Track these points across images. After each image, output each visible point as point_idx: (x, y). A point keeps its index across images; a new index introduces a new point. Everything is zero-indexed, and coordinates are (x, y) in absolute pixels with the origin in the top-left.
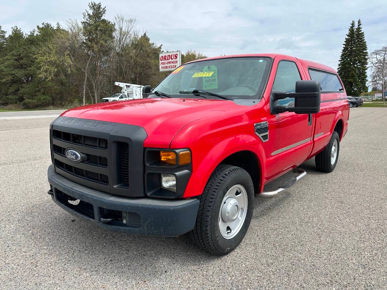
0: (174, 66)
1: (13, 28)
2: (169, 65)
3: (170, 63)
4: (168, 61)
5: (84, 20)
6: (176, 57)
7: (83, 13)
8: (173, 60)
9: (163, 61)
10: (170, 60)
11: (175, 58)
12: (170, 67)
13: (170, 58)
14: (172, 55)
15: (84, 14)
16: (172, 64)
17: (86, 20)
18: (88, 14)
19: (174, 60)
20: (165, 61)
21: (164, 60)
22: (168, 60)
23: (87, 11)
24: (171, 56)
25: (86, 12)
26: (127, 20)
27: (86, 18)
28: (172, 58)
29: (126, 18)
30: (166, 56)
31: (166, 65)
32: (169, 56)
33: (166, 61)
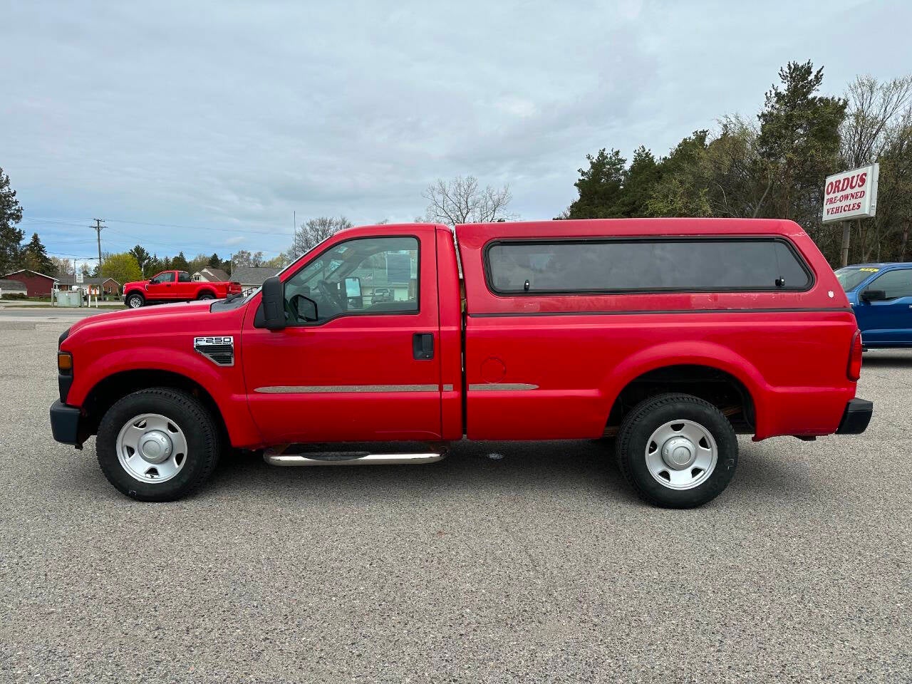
0: (856, 206)
1: (637, 152)
2: (844, 203)
3: (846, 197)
4: (844, 193)
5: (767, 108)
6: (863, 181)
7: (766, 94)
8: (853, 191)
9: (832, 195)
10: (849, 191)
11: (861, 184)
12: (847, 208)
13: (847, 187)
14: (853, 178)
15: (769, 95)
16: (852, 202)
17: (769, 109)
18: (778, 94)
19: (857, 189)
20: (836, 194)
21: (834, 192)
22: (843, 190)
23: (775, 87)
24: (850, 179)
25: (772, 89)
26: (885, 86)
27: (770, 105)
28: (854, 185)
29: (883, 80)
30: (840, 181)
31: (838, 204)
32: (846, 181)
33: (839, 195)
